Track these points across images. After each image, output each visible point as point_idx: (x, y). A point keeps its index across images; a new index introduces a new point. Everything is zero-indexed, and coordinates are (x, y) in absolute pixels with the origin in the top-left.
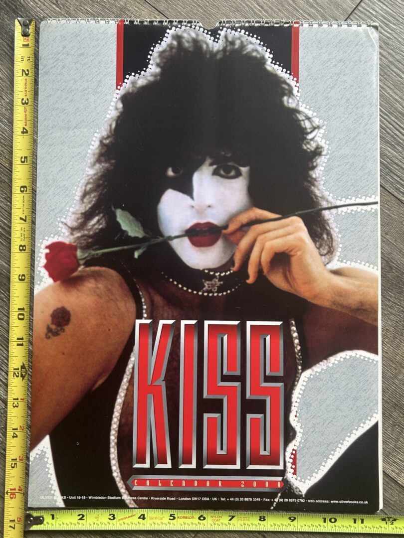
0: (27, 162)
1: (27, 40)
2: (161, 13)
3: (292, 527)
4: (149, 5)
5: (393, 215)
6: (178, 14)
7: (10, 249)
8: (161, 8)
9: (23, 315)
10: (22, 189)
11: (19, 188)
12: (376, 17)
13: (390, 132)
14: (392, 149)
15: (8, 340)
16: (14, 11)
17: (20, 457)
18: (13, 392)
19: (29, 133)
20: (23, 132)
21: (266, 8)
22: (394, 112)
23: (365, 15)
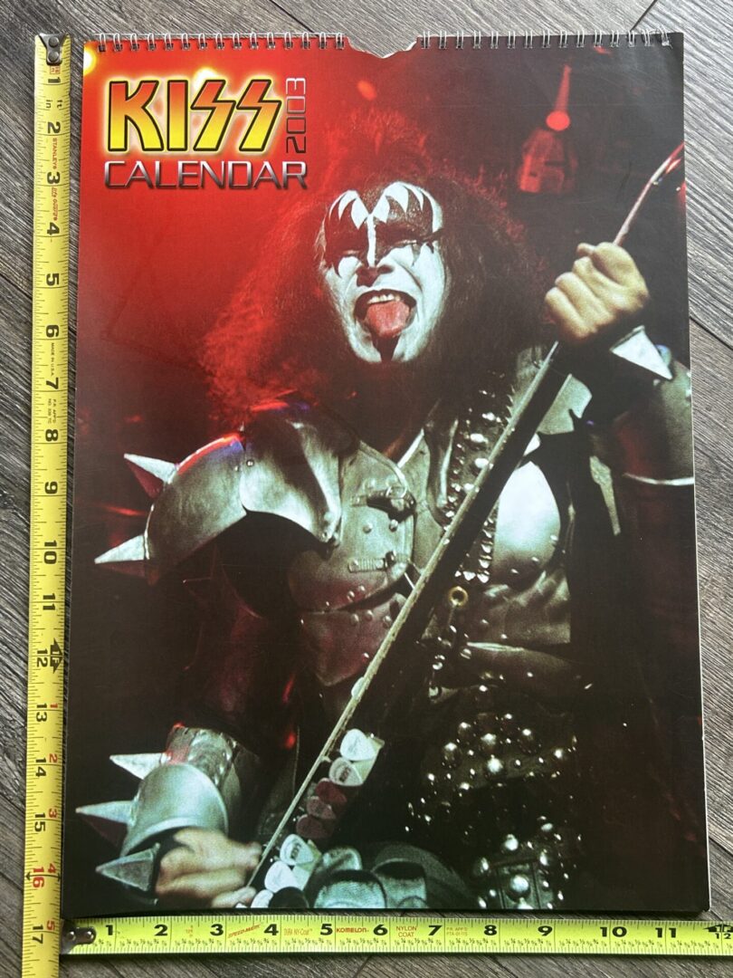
0: (57, 283)
3: (544, 945)
6: (333, 26)
10: (50, 331)
11: (44, 329)
13: (712, 228)
14: (716, 258)
17: (50, 810)
18: (37, 693)
19: (61, 232)
20: (50, 232)
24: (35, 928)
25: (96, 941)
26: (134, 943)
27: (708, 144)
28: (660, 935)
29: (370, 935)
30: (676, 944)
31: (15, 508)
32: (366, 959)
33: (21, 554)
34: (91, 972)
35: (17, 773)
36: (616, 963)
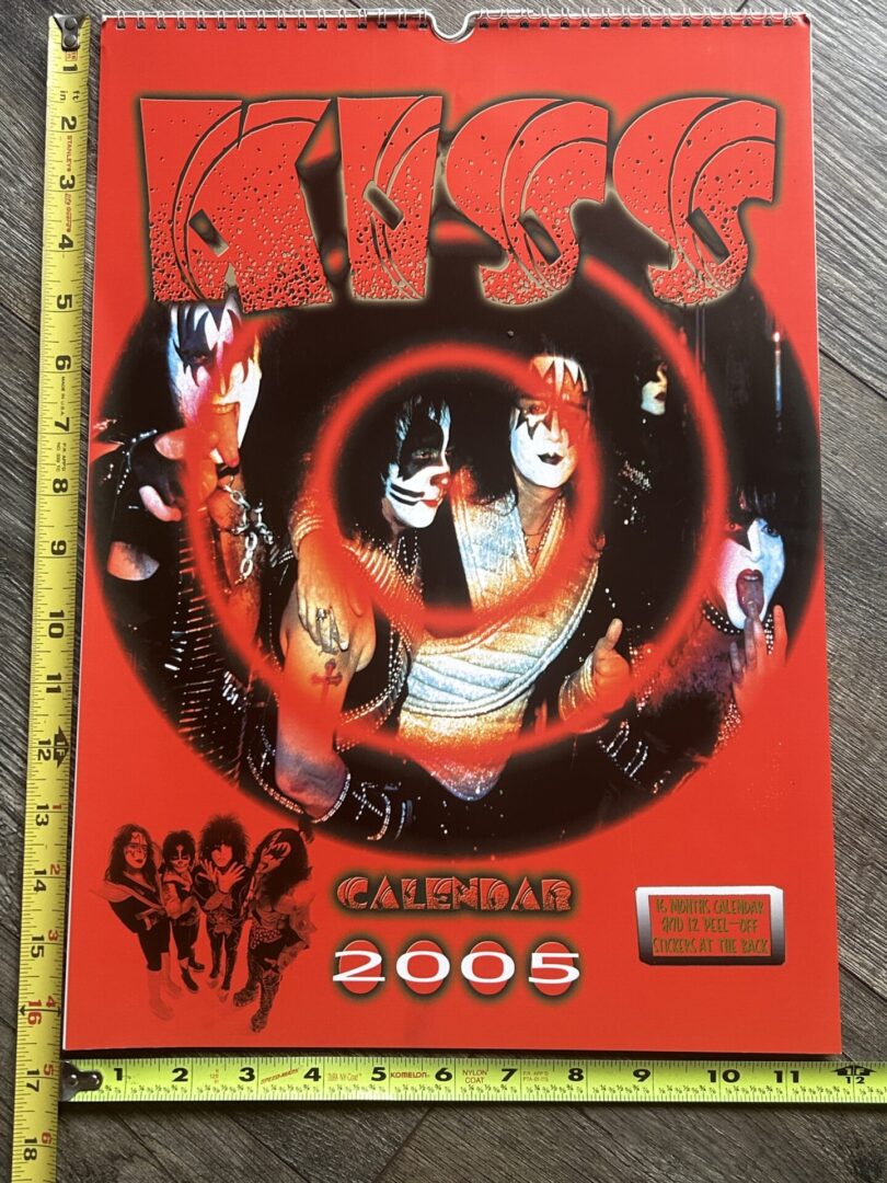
24: (29, 1073)
25: (103, 1087)
26: (149, 1089)
27: (834, 140)
28: (779, 1080)
29: (432, 1081)
30: (799, 1090)
31: (7, 573)
32: (426, 1110)
33: (14, 627)
34: (95, 1127)
35: (7, 889)
36: (728, 1114)
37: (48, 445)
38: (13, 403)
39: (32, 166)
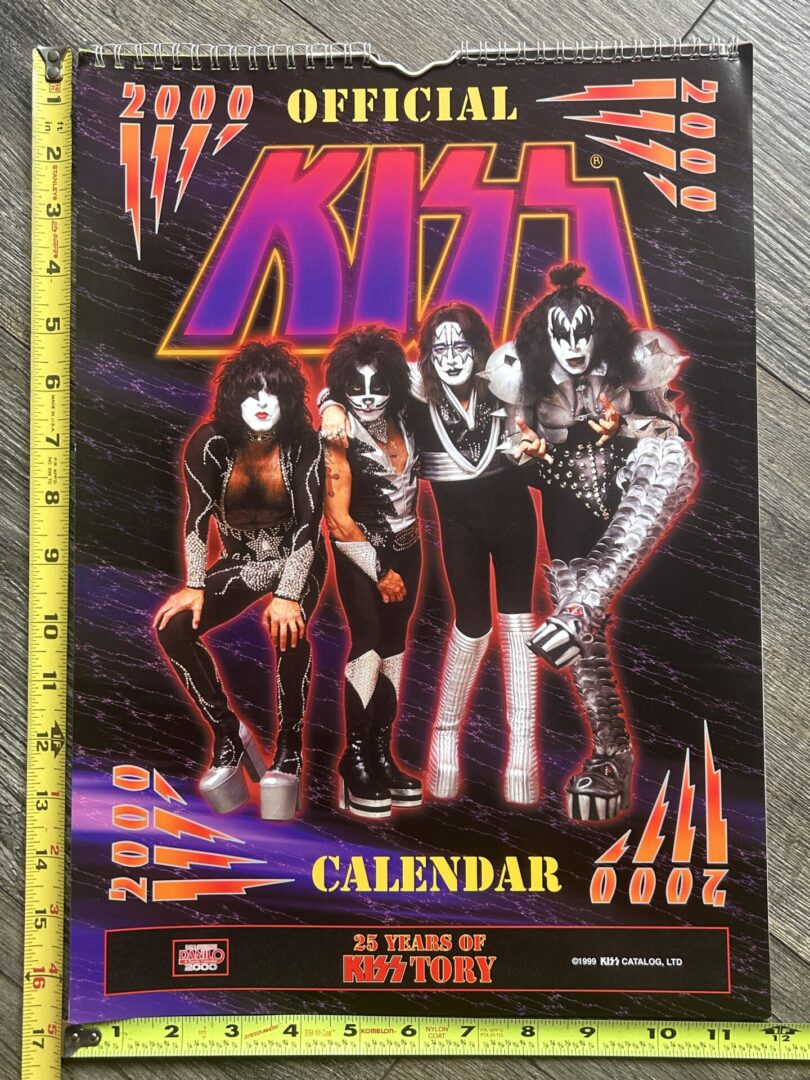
0: (59, 329)
1: (57, 89)
2: (319, 30)
3: (587, 1047)
4: (295, 15)
5: (784, 424)
6: (353, 31)
7: (28, 500)
8: (319, 21)
9: (55, 628)
10: (50, 382)
11: (44, 380)
12: (746, 29)
13: (777, 257)
14: (781, 292)
15: (27, 677)
16: (30, 32)
17: (52, 906)
18: (37, 780)
19: (62, 272)
20: (50, 271)
21: (525, 14)
22: (784, 217)
23: (725, 24)
24: (35, 1032)
25: (102, 1043)
26: (143, 1045)
27: (773, 162)
28: (712, 1037)
29: (398, 1037)
30: (730, 1046)
31: (7, 575)
32: (393, 1061)
33: (14, 625)
34: (97, 1075)
35: (14, 863)
37: (40, 460)
38: (9, 416)
39: (21, 191)
